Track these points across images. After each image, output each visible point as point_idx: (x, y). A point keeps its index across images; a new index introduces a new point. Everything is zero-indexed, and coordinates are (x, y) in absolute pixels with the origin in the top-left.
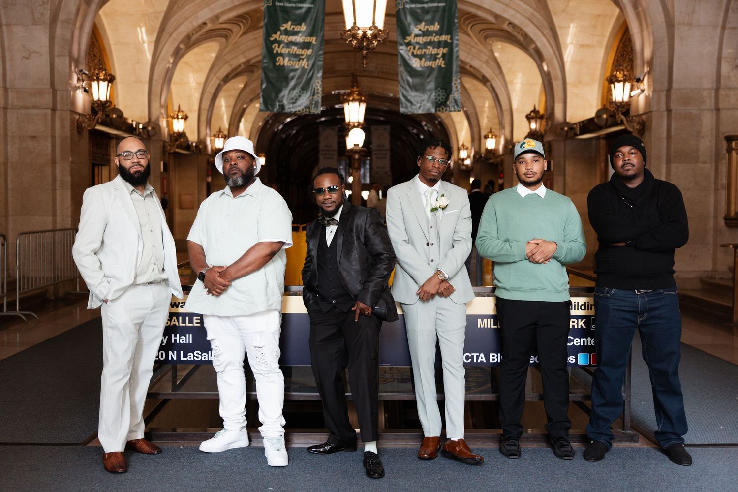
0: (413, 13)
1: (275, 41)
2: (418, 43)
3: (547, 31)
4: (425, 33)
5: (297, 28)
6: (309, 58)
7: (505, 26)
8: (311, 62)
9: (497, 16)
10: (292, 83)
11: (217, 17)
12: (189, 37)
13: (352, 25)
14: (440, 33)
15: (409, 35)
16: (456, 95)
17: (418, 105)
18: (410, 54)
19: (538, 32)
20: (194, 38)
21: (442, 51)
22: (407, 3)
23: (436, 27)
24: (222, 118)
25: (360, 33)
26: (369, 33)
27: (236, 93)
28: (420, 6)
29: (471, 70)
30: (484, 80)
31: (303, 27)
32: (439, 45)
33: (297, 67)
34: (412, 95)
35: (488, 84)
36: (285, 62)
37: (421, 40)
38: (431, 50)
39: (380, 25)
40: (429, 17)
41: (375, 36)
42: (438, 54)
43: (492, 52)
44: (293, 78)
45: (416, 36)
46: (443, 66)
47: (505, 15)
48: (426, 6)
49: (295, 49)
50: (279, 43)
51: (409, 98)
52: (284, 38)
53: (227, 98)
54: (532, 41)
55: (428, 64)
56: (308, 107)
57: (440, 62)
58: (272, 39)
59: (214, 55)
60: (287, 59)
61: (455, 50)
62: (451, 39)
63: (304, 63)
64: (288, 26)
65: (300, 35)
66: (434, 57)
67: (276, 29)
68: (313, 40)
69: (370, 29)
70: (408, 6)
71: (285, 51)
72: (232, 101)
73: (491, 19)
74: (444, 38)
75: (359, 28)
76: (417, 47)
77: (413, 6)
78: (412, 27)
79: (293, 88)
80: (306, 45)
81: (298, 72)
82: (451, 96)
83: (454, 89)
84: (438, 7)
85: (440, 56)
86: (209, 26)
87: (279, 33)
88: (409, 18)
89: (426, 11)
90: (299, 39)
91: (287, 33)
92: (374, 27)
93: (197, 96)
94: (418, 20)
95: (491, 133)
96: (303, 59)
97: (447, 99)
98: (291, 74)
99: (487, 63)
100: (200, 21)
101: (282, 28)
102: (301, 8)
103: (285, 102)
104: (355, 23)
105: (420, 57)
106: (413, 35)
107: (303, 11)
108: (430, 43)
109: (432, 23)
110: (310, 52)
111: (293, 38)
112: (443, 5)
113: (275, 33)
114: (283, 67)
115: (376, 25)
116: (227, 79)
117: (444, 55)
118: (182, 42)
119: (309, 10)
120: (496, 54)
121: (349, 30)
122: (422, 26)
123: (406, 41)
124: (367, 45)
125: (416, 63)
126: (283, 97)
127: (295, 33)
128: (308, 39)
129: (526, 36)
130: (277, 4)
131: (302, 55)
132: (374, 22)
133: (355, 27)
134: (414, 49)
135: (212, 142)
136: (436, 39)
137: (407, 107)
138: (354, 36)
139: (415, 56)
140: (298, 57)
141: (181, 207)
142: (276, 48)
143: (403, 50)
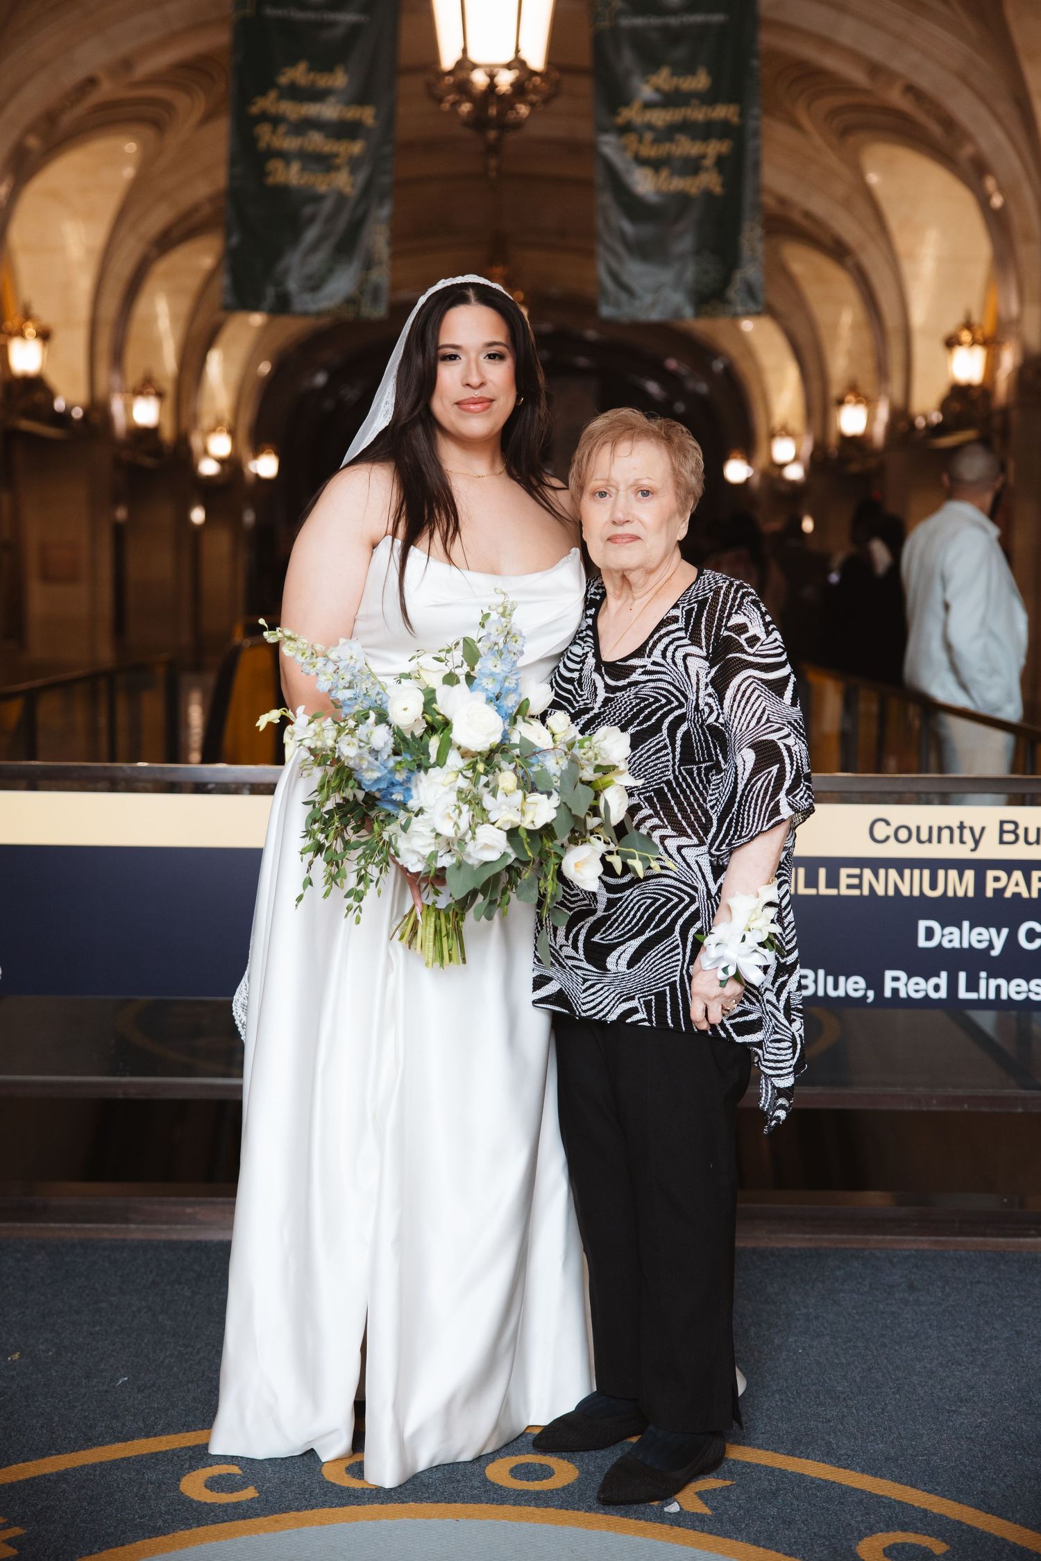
0: (638, 40)
1: (264, 117)
2: (650, 127)
3: (1005, 107)
4: (671, 99)
5: (323, 81)
6: (354, 164)
7: (895, 97)
8: (361, 177)
9: (875, 70)
10: (311, 234)
11: (126, 64)
12: (50, 118)
13: (458, 55)
14: (710, 98)
15: (626, 102)
16: (751, 271)
17: (648, 299)
18: (629, 155)
19: (983, 112)
20: (67, 119)
21: (714, 148)
22: (620, 13)
23: (700, 81)
24: (156, 346)
25: (479, 79)
26: (505, 80)
27: (194, 282)
28: (655, 21)
29: (805, 223)
30: (838, 251)
31: (339, 80)
32: (705, 131)
33: (322, 188)
34: (637, 272)
35: (849, 262)
36: (292, 175)
37: (660, 118)
38: (686, 147)
39: (536, 59)
40: (680, 53)
41: (519, 88)
42: (703, 156)
43: (859, 173)
44: (311, 220)
45: (648, 106)
46: (718, 189)
47: (896, 65)
48: (673, 21)
49: (316, 141)
50: (276, 121)
51: (626, 278)
52: (290, 110)
53: (172, 295)
54: (967, 137)
55: (678, 184)
56: (351, 301)
57: (710, 180)
58: (255, 110)
59: (128, 172)
60: (295, 167)
61: (751, 144)
62: (742, 115)
63: (343, 181)
64: (298, 74)
65: (332, 99)
66: (692, 167)
67: (265, 83)
68: (367, 115)
69: (509, 66)
70: (625, 22)
71: (290, 143)
72: (185, 305)
73: (857, 76)
74: (722, 112)
75: (475, 66)
76: (649, 136)
77: (639, 21)
78: (636, 81)
79: (314, 248)
80: (345, 130)
81: (327, 206)
82: (738, 276)
83: (746, 253)
84: (706, 27)
85: (708, 162)
86: (107, 89)
87: (273, 95)
88: (628, 58)
89: (674, 37)
90: (329, 111)
91: (297, 94)
92: (518, 63)
93: (84, 283)
94: (651, 63)
95: (855, 391)
96: (337, 168)
97: (726, 281)
98: (308, 210)
99: (847, 204)
100: (77, 75)
101: (284, 80)
102: (332, 25)
103: (292, 285)
104: (465, 51)
105: (655, 165)
106: (636, 105)
107: (338, 32)
108: (685, 127)
109: (688, 69)
110: (357, 148)
111: (313, 110)
112: (718, 18)
113: (263, 93)
114: (283, 191)
115: (524, 55)
116: (166, 242)
117: (720, 162)
118: (30, 129)
119: (355, 31)
120: (873, 178)
121: (450, 73)
122: (663, 79)
123: (620, 120)
124: (501, 114)
125: (644, 183)
126: (286, 271)
127: (318, 95)
128: (352, 113)
129: (949, 124)
130: (270, 12)
131: (336, 155)
132: (517, 51)
133: (465, 65)
134: (641, 140)
135: (128, 409)
136: (698, 114)
137: (617, 305)
138: (463, 87)
139: (642, 161)
140: (324, 163)
141: (46, 577)
142: (266, 136)
143: (609, 146)
